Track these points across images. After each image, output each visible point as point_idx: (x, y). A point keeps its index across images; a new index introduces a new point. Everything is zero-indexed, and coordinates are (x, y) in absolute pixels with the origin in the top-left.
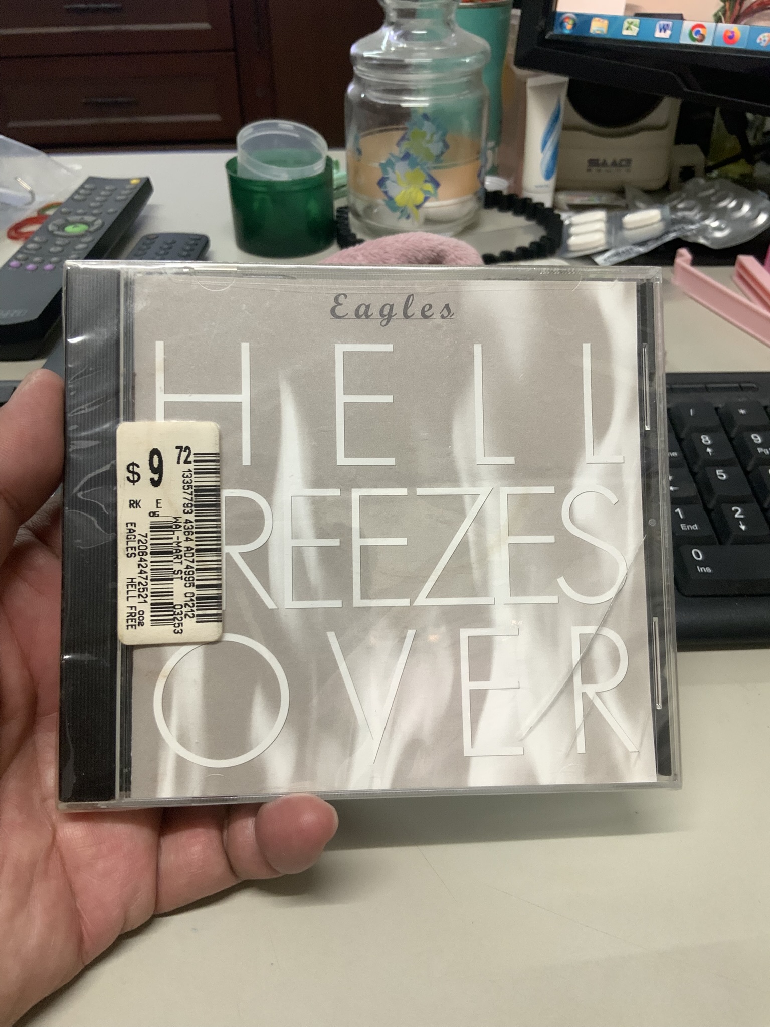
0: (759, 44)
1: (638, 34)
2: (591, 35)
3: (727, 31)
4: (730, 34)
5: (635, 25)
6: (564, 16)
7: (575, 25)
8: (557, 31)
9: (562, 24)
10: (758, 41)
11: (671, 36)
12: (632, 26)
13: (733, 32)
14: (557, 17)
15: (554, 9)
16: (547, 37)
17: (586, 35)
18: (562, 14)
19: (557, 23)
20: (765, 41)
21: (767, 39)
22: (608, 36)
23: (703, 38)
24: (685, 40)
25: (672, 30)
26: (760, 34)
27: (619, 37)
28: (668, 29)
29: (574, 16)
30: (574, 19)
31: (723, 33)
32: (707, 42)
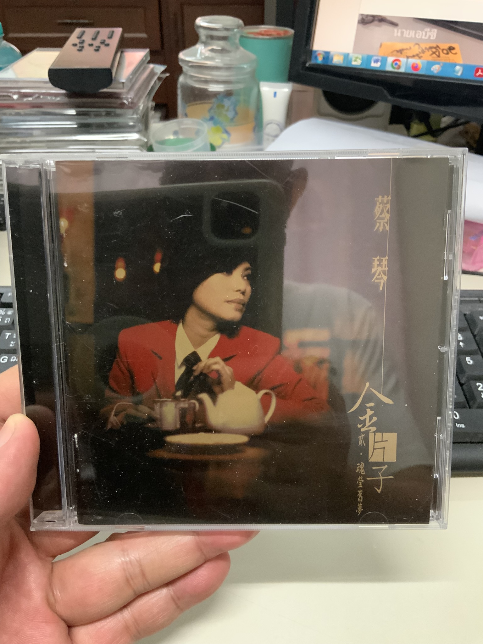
0: (432, 72)
1: (361, 64)
2: (333, 65)
3: (413, 64)
4: (415, 65)
5: (359, 59)
6: (317, 53)
7: (324, 58)
8: (313, 62)
9: (316, 58)
10: (432, 69)
11: (381, 66)
12: (358, 60)
13: (417, 64)
14: (313, 53)
15: (311, 49)
16: (307, 65)
17: (330, 64)
18: (316, 51)
19: (313, 58)
20: (436, 69)
21: (437, 68)
22: (344, 65)
23: (399, 67)
24: (389, 68)
25: (382, 62)
26: (432, 66)
27: (349, 66)
28: (379, 61)
29: (323, 53)
30: (323, 55)
31: (411, 65)
32: (402, 70)
